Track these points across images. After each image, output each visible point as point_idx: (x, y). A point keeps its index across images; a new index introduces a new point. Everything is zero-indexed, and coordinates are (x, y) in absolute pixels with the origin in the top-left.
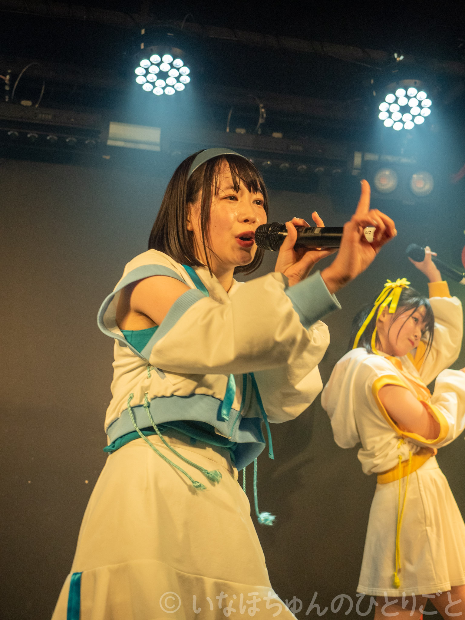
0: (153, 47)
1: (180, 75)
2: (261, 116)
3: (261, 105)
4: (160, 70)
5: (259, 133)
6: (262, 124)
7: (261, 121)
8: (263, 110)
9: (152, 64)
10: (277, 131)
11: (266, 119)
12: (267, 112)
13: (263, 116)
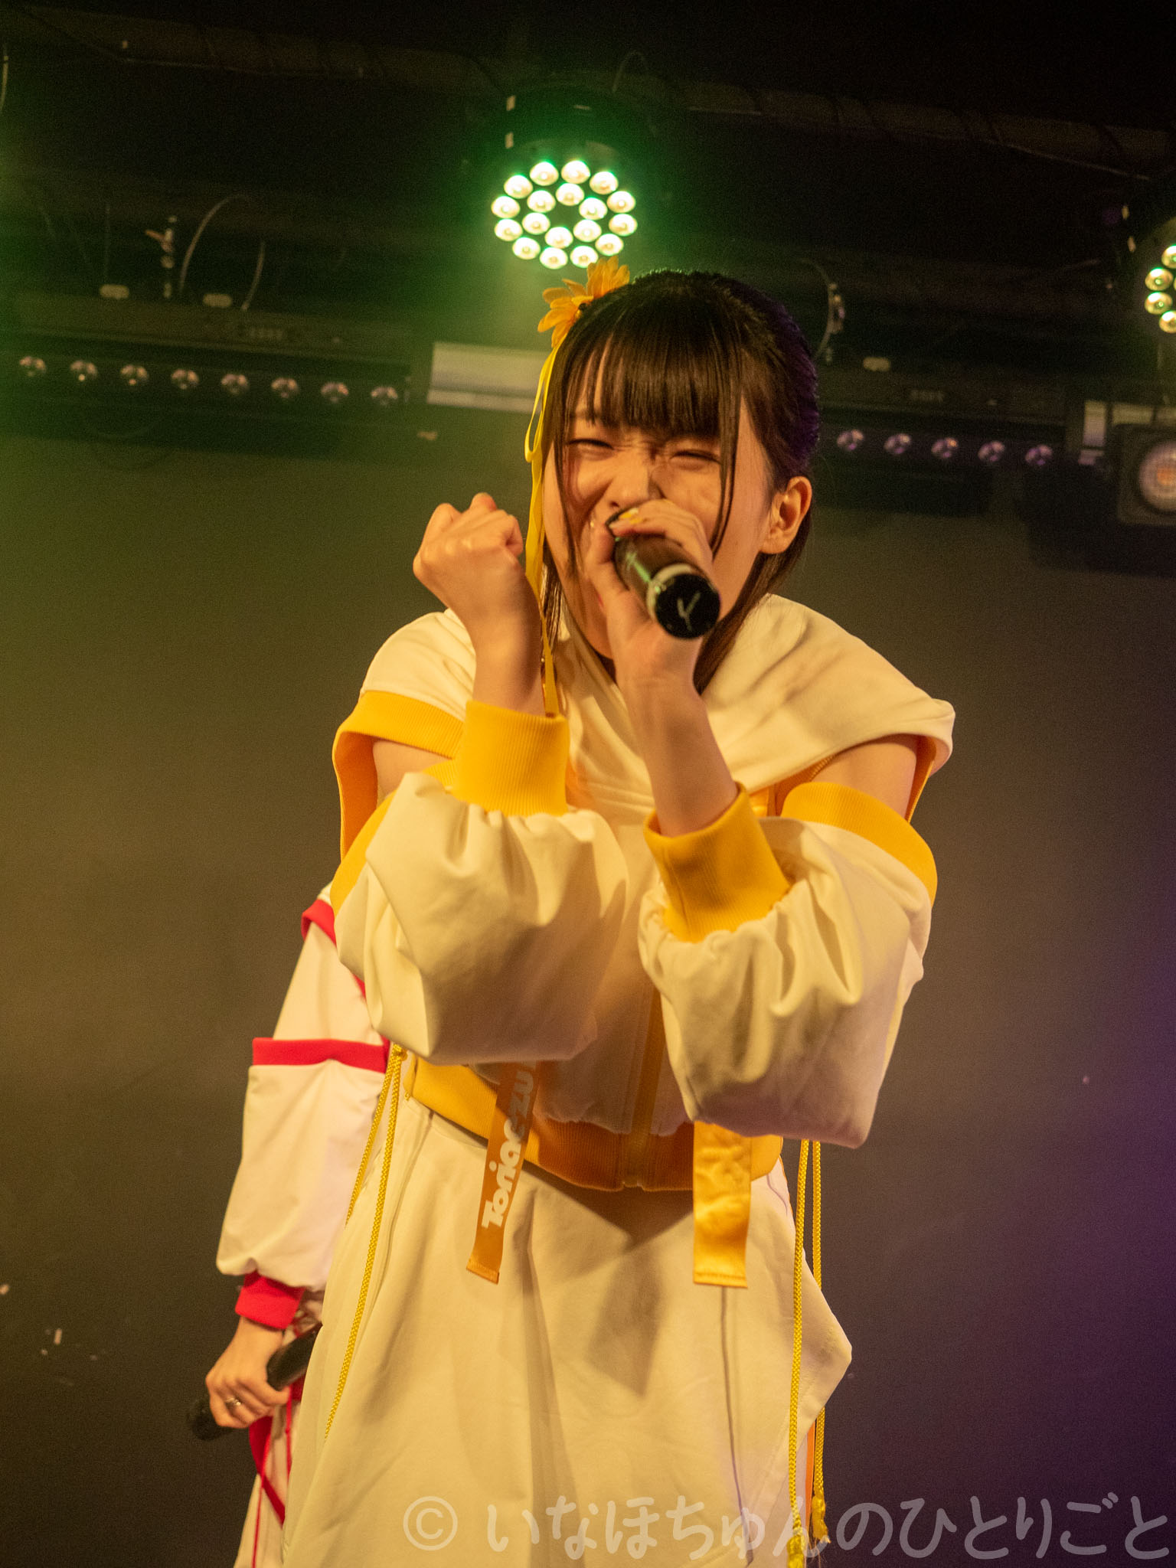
0: (538, 143)
1: (611, 214)
2: (831, 316)
3: (833, 286)
4: (558, 203)
5: (829, 359)
6: (832, 336)
7: (832, 328)
8: (837, 299)
9: (536, 187)
10: (877, 353)
11: (846, 322)
12: (848, 303)
13: (836, 315)
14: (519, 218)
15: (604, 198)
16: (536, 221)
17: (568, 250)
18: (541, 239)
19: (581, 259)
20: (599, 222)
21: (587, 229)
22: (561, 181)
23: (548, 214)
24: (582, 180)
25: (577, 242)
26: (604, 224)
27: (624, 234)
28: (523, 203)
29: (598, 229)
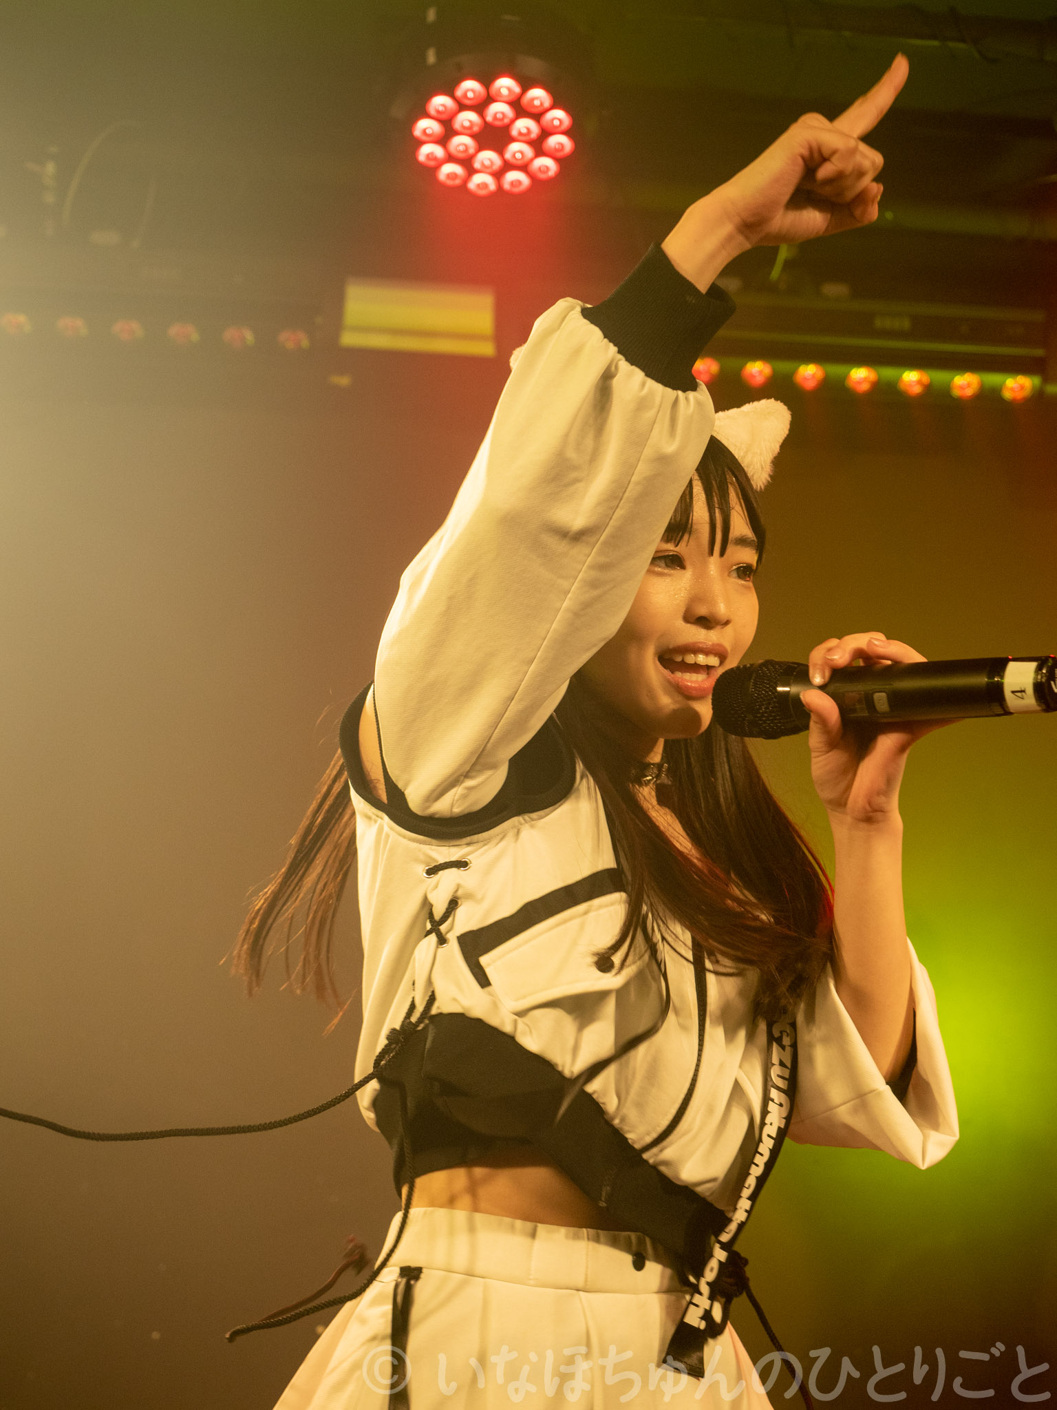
14: (443, 141)
15: (537, 116)
16: (462, 142)
17: (498, 175)
18: (467, 163)
19: (512, 183)
20: (530, 143)
21: (517, 149)
22: (490, 99)
23: (473, 136)
24: (512, 98)
25: (508, 166)
26: (538, 146)
27: (559, 155)
28: (447, 122)
29: (529, 151)
